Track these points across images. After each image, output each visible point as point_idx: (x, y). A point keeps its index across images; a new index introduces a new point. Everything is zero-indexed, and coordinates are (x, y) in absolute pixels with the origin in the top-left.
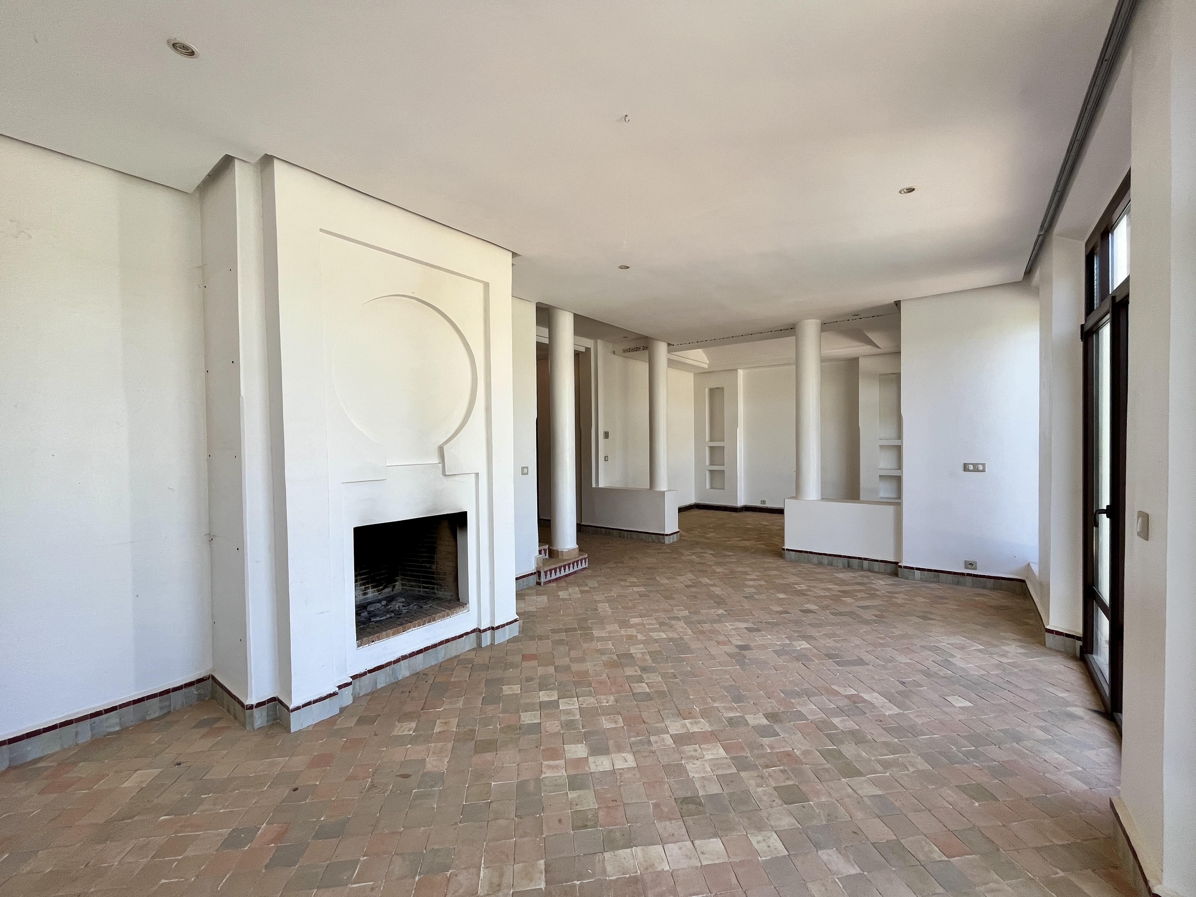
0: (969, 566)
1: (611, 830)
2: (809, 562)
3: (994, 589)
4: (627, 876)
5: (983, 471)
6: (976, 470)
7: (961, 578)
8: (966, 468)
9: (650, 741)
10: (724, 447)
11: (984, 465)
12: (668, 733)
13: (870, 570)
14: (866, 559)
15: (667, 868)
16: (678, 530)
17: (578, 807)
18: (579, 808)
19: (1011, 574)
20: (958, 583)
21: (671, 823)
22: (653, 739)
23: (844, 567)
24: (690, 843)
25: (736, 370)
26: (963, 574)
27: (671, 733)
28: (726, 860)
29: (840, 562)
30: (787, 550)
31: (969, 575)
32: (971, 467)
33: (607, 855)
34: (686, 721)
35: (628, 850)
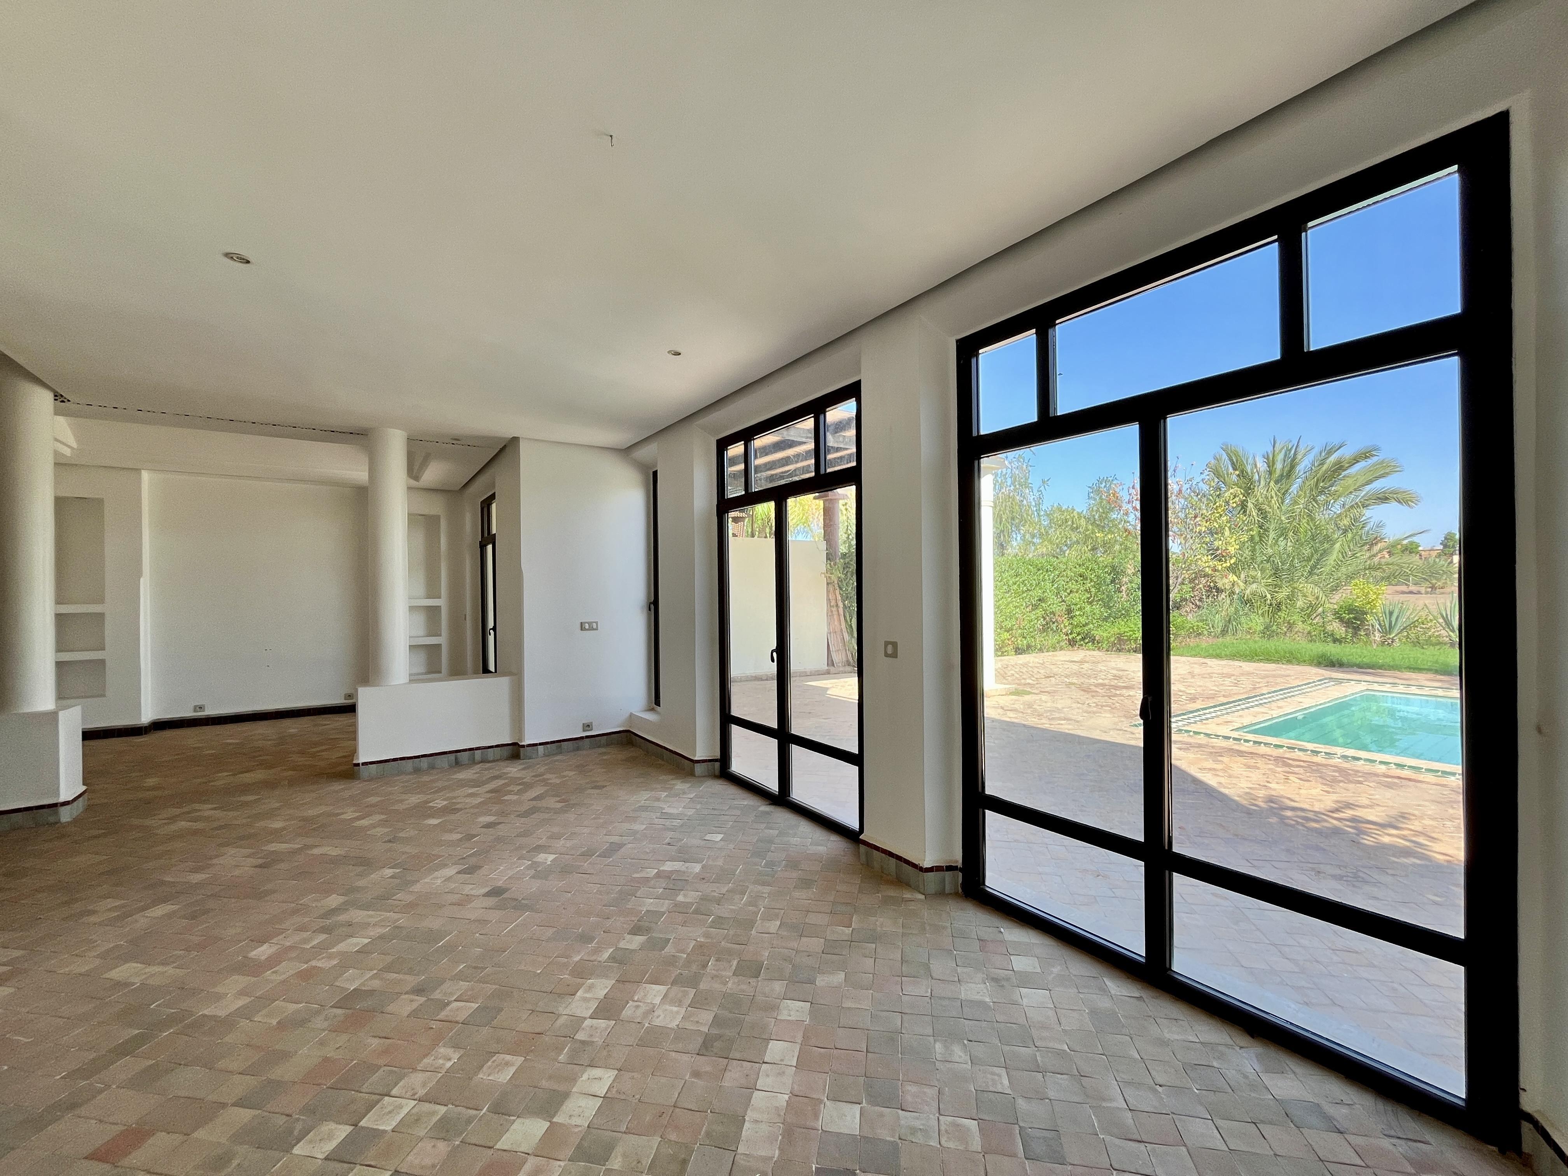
0: (587, 728)
1: (708, 1134)
2: (401, 773)
3: (607, 745)
4: (780, 1138)
5: (597, 629)
6: (591, 629)
7: (580, 743)
8: (582, 628)
9: (583, 1042)
10: (103, 614)
11: (597, 623)
12: (585, 1018)
13: (483, 761)
14: (478, 749)
15: (786, 1097)
16: (84, 788)
17: (644, 1163)
18: (647, 1162)
19: (618, 727)
20: (578, 749)
21: (730, 1071)
22: (580, 1036)
23: (451, 767)
24: (764, 1065)
25: (138, 471)
26: (582, 738)
27: (588, 1015)
28: (798, 1047)
29: (443, 761)
30: (364, 764)
31: (587, 737)
32: (587, 626)
33: (741, 1149)
34: (578, 994)
35: (747, 1125)
